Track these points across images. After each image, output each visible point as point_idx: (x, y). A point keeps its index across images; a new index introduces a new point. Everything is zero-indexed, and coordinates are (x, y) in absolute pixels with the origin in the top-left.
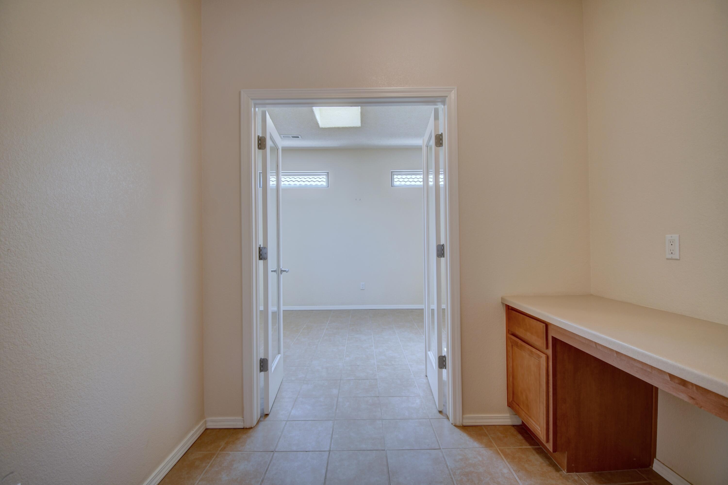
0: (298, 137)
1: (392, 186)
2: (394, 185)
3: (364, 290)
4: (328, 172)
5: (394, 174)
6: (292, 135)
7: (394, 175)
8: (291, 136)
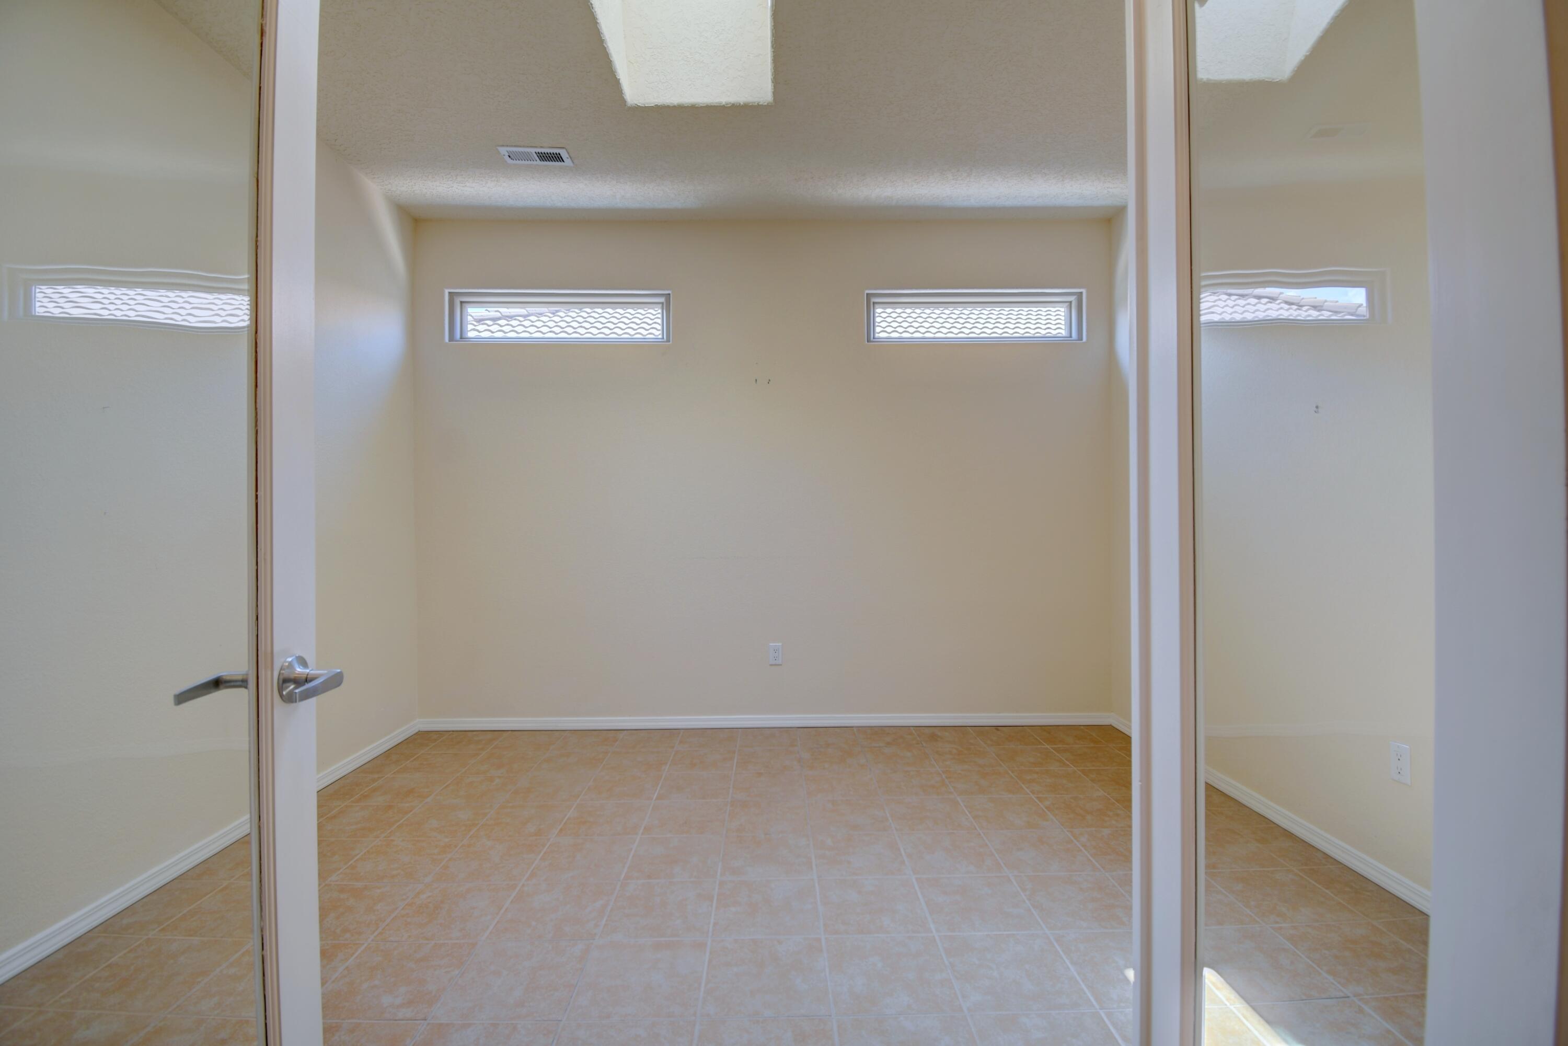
0: (558, 158)
1: (869, 341)
2: (874, 338)
3: (781, 665)
4: (669, 294)
5: (874, 303)
6: (536, 147)
7: (876, 306)
8: (533, 150)
